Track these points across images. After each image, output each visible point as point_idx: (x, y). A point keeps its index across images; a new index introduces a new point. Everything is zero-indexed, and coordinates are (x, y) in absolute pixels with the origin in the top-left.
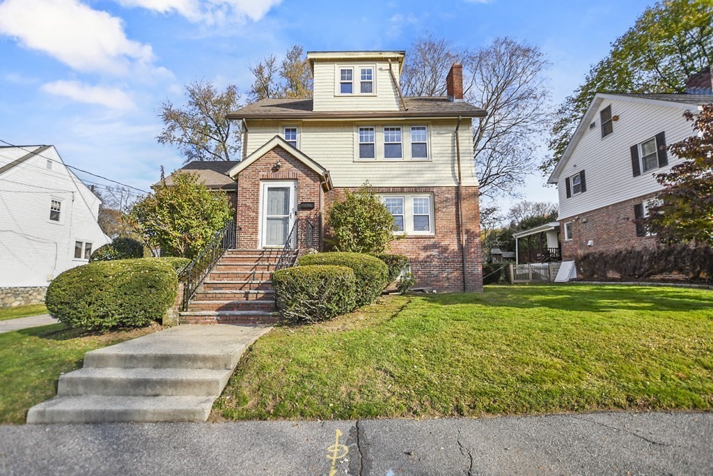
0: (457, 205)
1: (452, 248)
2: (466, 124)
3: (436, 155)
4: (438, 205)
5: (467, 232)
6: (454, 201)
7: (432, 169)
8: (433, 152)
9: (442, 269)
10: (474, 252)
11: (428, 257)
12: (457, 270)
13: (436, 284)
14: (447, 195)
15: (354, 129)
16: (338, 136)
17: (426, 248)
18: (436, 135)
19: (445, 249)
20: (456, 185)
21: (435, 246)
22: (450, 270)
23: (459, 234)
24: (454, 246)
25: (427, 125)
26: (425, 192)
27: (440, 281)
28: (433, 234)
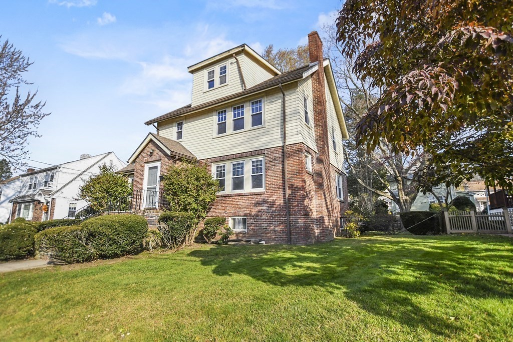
0: (283, 163)
1: (279, 203)
2: (293, 88)
3: (268, 121)
4: (268, 165)
5: (291, 187)
6: (281, 159)
7: (265, 134)
8: (266, 119)
9: (270, 221)
10: (298, 206)
11: (259, 211)
12: (282, 223)
13: (265, 235)
14: (275, 155)
15: (214, 113)
16: (204, 121)
17: (258, 204)
18: (269, 104)
19: (272, 204)
20: (282, 145)
21: (265, 201)
22: (276, 223)
23: (284, 189)
24: (280, 201)
25: (262, 97)
26: (259, 154)
27: (268, 233)
28: (264, 191)
